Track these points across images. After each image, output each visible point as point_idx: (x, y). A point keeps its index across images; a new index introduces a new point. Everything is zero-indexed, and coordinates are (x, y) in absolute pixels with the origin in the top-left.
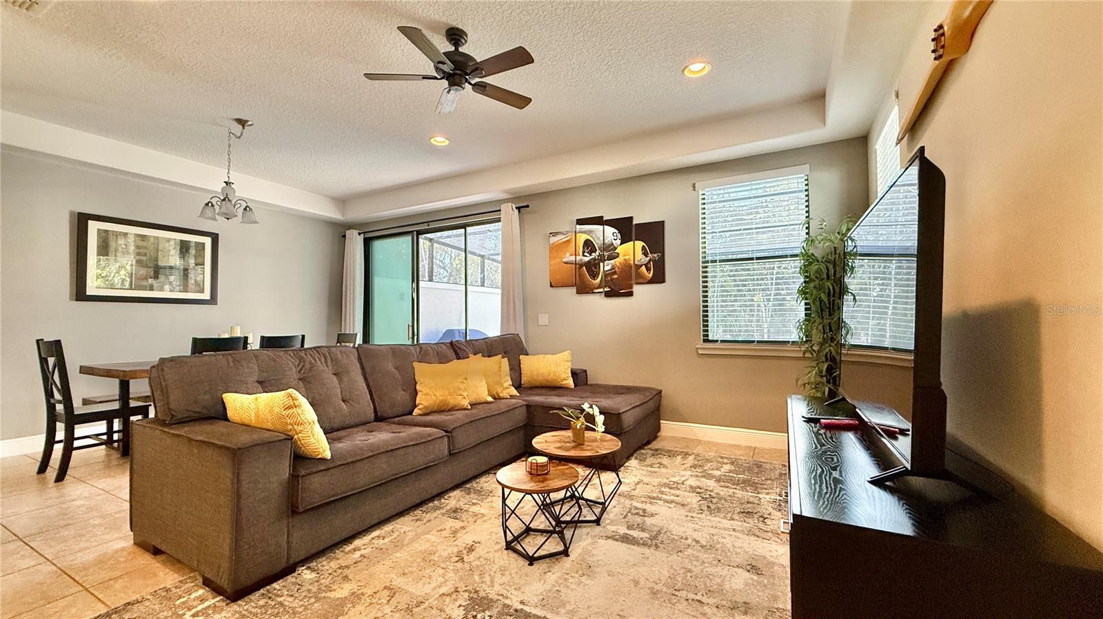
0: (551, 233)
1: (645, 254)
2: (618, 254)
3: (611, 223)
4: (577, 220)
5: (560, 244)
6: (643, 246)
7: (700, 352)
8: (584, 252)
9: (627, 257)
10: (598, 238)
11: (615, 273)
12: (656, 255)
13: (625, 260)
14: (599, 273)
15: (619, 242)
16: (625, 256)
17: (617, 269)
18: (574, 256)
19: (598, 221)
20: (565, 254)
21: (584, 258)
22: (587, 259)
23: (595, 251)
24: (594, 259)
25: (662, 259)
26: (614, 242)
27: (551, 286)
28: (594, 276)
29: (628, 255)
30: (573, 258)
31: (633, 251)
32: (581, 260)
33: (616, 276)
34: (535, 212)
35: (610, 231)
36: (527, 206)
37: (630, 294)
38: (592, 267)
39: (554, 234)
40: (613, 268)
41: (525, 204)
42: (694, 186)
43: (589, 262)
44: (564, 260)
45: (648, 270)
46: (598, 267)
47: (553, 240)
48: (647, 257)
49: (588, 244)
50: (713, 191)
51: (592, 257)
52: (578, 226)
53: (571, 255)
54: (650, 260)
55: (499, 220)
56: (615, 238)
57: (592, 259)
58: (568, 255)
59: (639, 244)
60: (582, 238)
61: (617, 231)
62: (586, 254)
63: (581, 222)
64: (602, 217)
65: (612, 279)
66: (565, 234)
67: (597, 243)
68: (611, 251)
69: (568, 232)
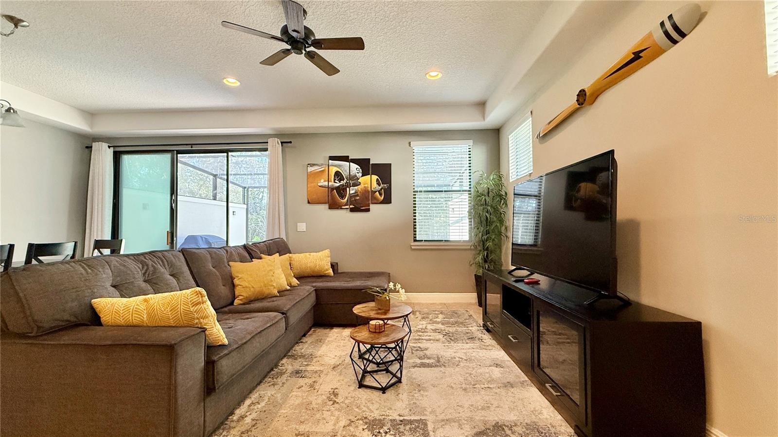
0: (308, 164)
1: (379, 184)
2: (360, 183)
3: (354, 161)
4: (330, 157)
5: (318, 172)
6: (377, 179)
7: (413, 248)
8: (335, 180)
9: (366, 185)
10: (346, 171)
11: (358, 195)
12: (386, 185)
13: (365, 187)
14: (346, 196)
15: (360, 174)
16: (365, 184)
17: (359, 193)
18: (327, 182)
19: (345, 159)
20: (320, 180)
21: (335, 184)
22: (337, 185)
23: (343, 180)
24: (343, 185)
25: (390, 188)
26: (357, 174)
27: (309, 203)
28: (343, 197)
29: (367, 184)
30: (326, 183)
31: (370, 182)
32: (333, 185)
33: (358, 198)
34: (295, 147)
35: (354, 167)
36: (290, 142)
37: (368, 210)
38: (341, 191)
39: (312, 165)
40: (356, 192)
41: (287, 140)
42: (410, 144)
43: (339, 187)
44: (319, 184)
45: (381, 194)
46: (345, 191)
47: (310, 169)
48: (380, 186)
49: (338, 175)
50: (419, 147)
51: (342, 183)
52: (330, 161)
53: (324, 181)
54: (382, 189)
55: (266, 150)
56: (358, 172)
57: (341, 185)
58: (322, 181)
59: (375, 177)
60: (333, 170)
61: (359, 168)
62: (336, 181)
63: (332, 158)
64: (348, 156)
65: (355, 200)
66: (320, 166)
67: (345, 174)
68: (355, 180)
69: (322, 164)
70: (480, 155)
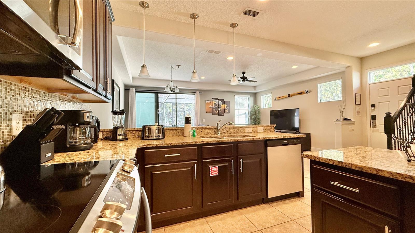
1: (226, 107)
3: (220, 100)
5: (209, 103)
9: (223, 107)
10: (217, 103)
11: (221, 111)
15: (222, 104)
19: (217, 99)
20: (210, 105)
22: (215, 107)
23: (217, 105)
25: (229, 108)
27: (206, 112)
28: (216, 111)
36: (202, 93)
37: (224, 115)
38: (216, 109)
39: (207, 101)
40: (220, 110)
42: (234, 95)
43: (215, 108)
44: (209, 107)
45: (227, 110)
49: (215, 104)
50: (237, 97)
55: (195, 94)
58: (211, 106)
59: (225, 105)
60: (214, 102)
61: (221, 102)
63: (213, 99)
68: (220, 106)
69: (210, 100)
70: (252, 100)
